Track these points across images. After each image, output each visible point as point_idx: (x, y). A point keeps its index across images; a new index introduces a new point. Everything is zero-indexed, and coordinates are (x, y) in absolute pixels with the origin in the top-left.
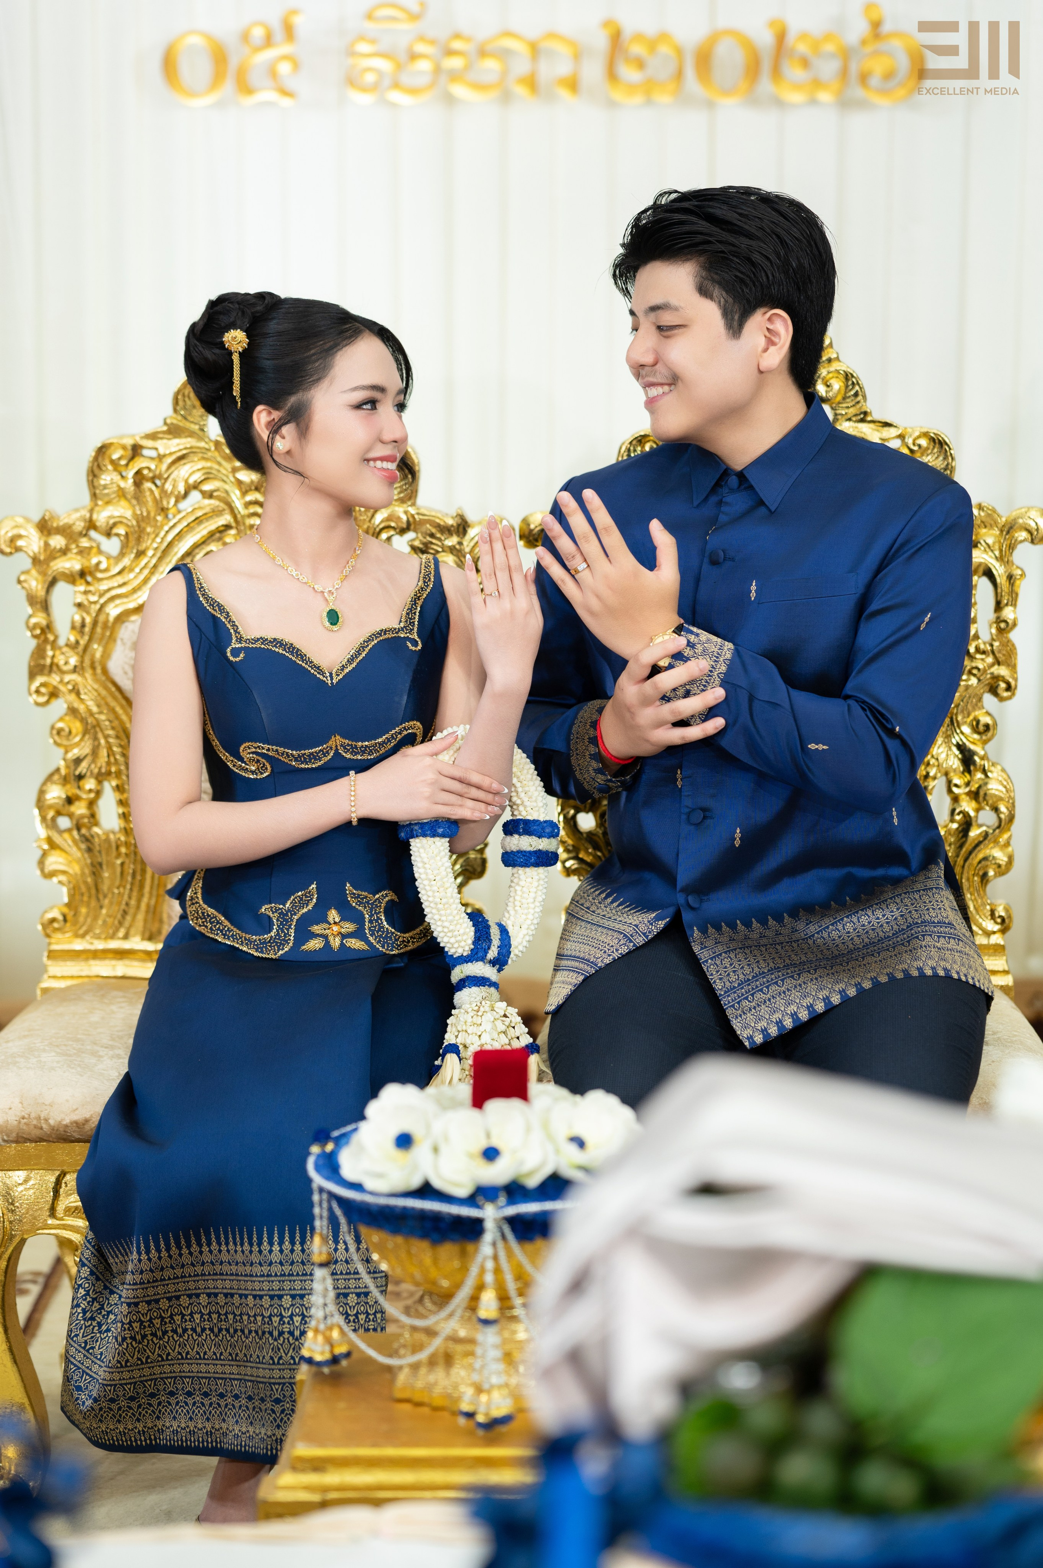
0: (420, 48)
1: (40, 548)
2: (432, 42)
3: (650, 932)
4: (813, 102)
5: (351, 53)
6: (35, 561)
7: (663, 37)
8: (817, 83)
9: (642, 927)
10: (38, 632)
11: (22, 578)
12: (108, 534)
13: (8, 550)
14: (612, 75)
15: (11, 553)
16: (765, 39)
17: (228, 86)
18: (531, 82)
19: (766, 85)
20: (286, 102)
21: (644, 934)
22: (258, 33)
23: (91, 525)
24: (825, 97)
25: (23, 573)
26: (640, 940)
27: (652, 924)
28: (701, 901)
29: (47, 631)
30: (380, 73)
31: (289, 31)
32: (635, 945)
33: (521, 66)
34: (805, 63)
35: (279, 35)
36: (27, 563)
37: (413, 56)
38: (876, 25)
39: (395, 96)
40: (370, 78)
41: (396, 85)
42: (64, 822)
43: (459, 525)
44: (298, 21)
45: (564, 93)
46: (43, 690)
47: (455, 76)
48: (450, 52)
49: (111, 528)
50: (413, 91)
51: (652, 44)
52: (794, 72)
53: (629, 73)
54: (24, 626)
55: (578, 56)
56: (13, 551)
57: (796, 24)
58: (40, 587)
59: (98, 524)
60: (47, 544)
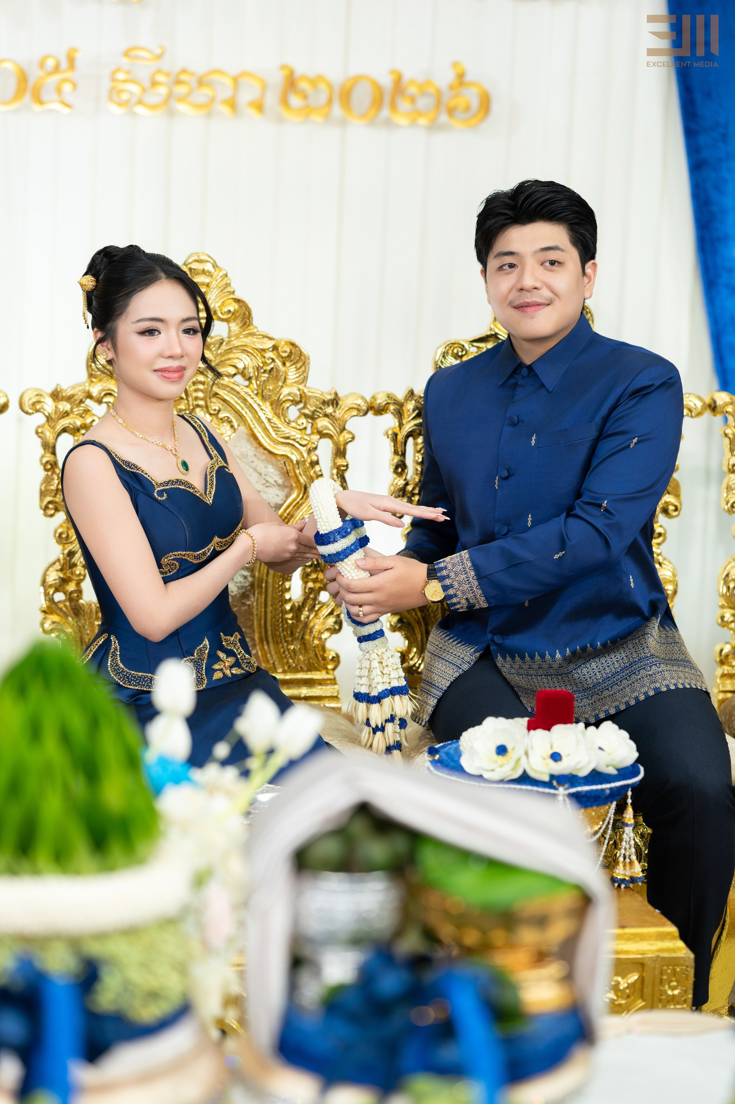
0: (160, 78)
1: (52, 411)
2: (168, 74)
3: (471, 661)
4: (413, 123)
5: (114, 80)
6: (49, 418)
7: (320, 78)
8: (420, 114)
9: (467, 659)
10: (49, 467)
11: (40, 430)
12: (100, 402)
13: (30, 411)
14: (285, 101)
15: (33, 413)
16: (386, 82)
17: (27, 98)
18: (232, 104)
19: (385, 112)
20: (65, 110)
21: (468, 662)
22: (51, 63)
23: (90, 396)
24: (423, 121)
25: (39, 427)
26: (466, 667)
27: (472, 656)
28: (503, 639)
29: (55, 467)
30: (131, 93)
31: (71, 61)
32: (463, 670)
33: (226, 93)
34: (413, 100)
35: (64, 64)
36: (44, 420)
37: (154, 83)
38: (461, 77)
39: (139, 109)
40: (125, 96)
41: (140, 102)
42: (59, 597)
43: (334, 400)
44: (79, 56)
45: (252, 112)
46: (50, 506)
47: (182, 99)
48: (179, 82)
49: (102, 398)
50: (153, 107)
51: (314, 82)
52: (404, 105)
53: (295, 101)
54: (38, 463)
55: (264, 88)
56: (34, 412)
57: (408, 74)
58: (51, 437)
59: (94, 395)
60: (56, 407)
